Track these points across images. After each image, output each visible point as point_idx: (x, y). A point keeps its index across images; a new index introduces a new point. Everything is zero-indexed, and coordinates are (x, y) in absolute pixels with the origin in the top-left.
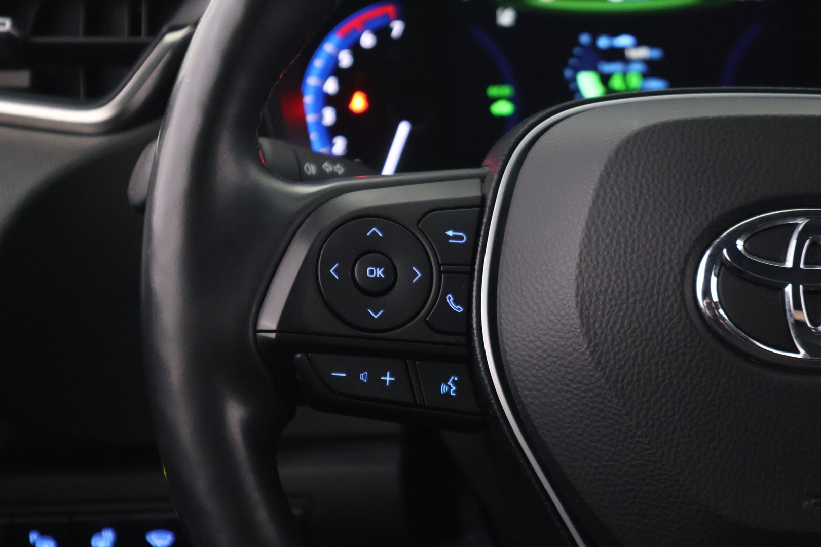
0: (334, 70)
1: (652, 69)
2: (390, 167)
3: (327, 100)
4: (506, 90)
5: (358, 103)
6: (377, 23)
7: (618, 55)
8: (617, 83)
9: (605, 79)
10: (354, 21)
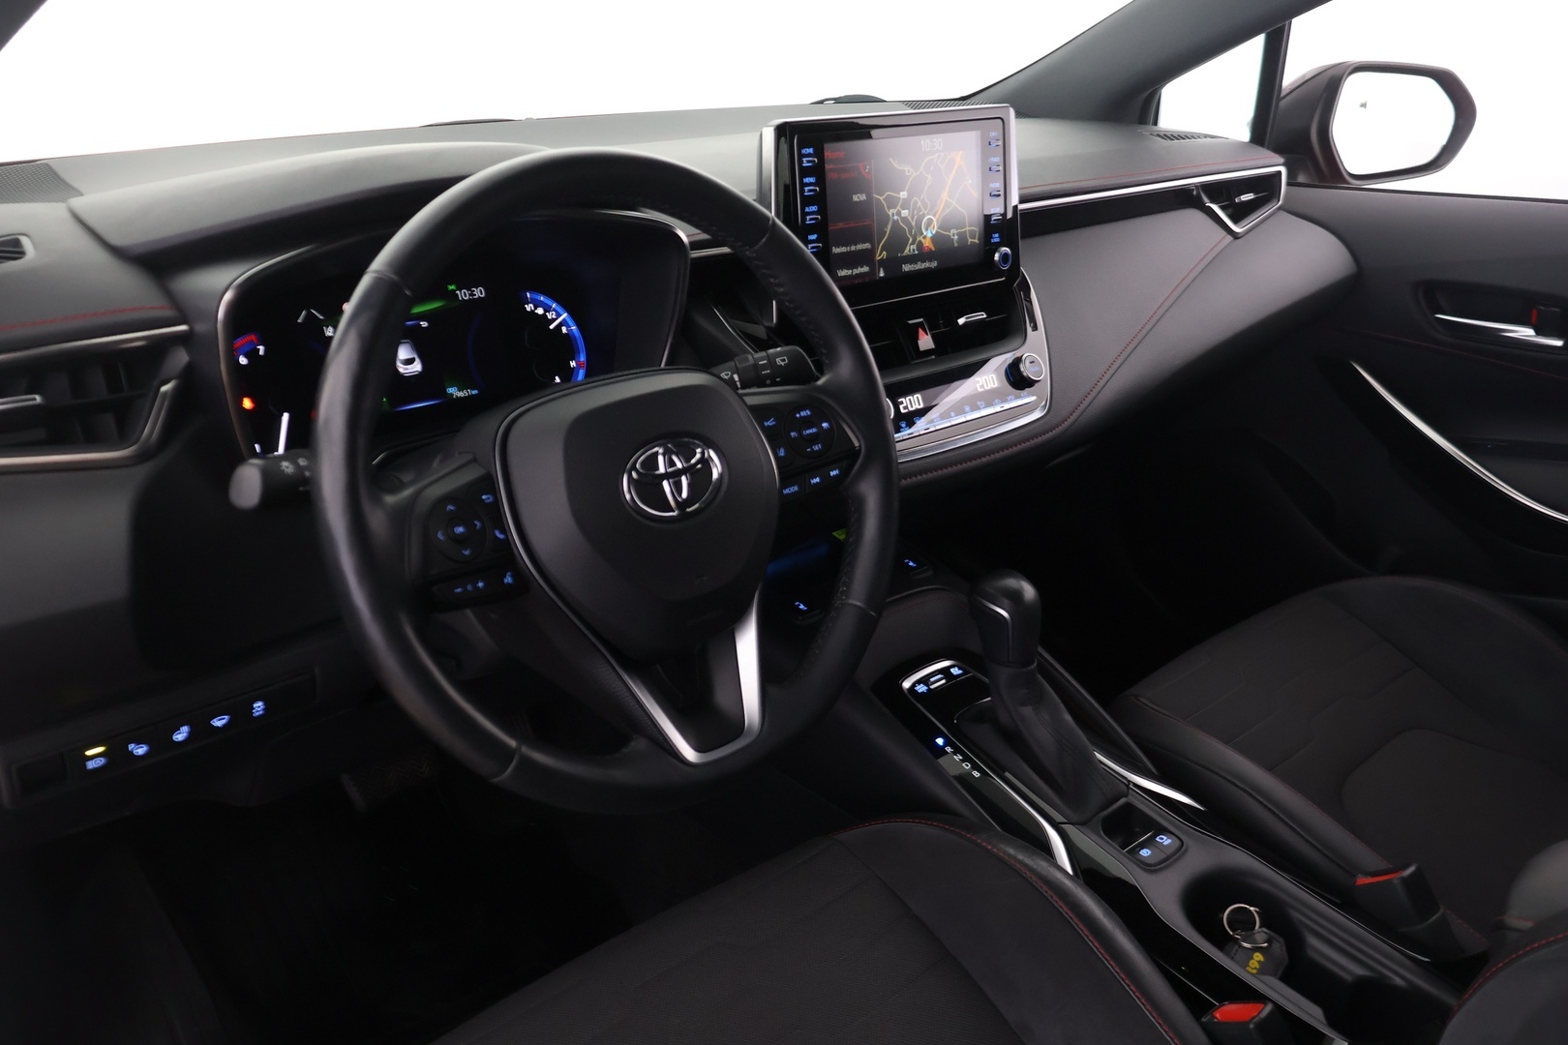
5: (247, 403)
6: (247, 348)
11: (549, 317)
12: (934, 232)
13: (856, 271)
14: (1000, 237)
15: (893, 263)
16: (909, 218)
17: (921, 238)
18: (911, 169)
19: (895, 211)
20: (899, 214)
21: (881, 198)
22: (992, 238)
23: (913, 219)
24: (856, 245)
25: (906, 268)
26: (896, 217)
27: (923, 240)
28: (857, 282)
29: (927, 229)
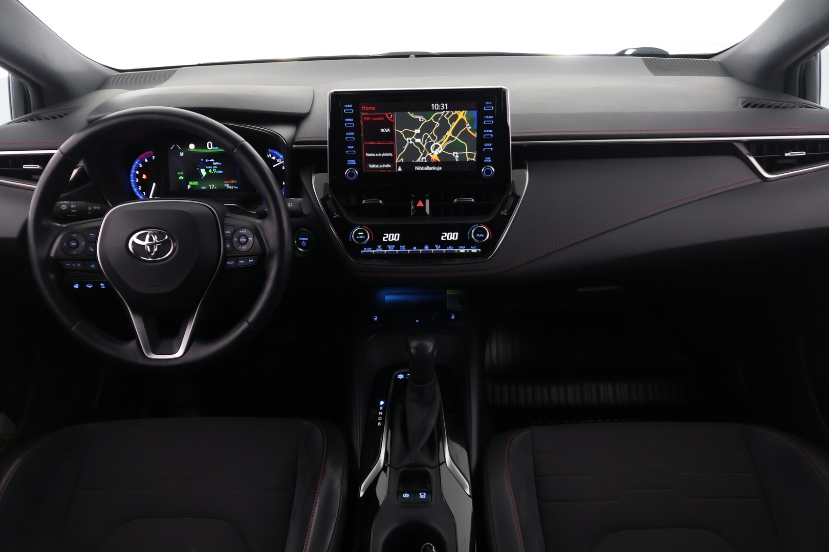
0: (138, 168)
1: (219, 168)
2: (151, 197)
3: (137, 176)
4: (182, 173)
5: (144, 177)
6: (148, 156)
7: (211, 164)
8: (210, 171)
9: (207, 170)
10: (142, 155)
11: (278, 161)
12: (440, 152)
13: (381, 166)
14: (491, 159)
15: (409, 166)
16: (421, 143)
17: (430, 154)
18: (423, 119)
19: (411, 139)
20: (413, 140)
21: (401, 132)
22: (485, 159)
23: (424, 143)
24: (382, 153)
25: (418, 168)
26: (411, 142)
27: (431, 156)
28: (382, 171)
29: (435, 150)
